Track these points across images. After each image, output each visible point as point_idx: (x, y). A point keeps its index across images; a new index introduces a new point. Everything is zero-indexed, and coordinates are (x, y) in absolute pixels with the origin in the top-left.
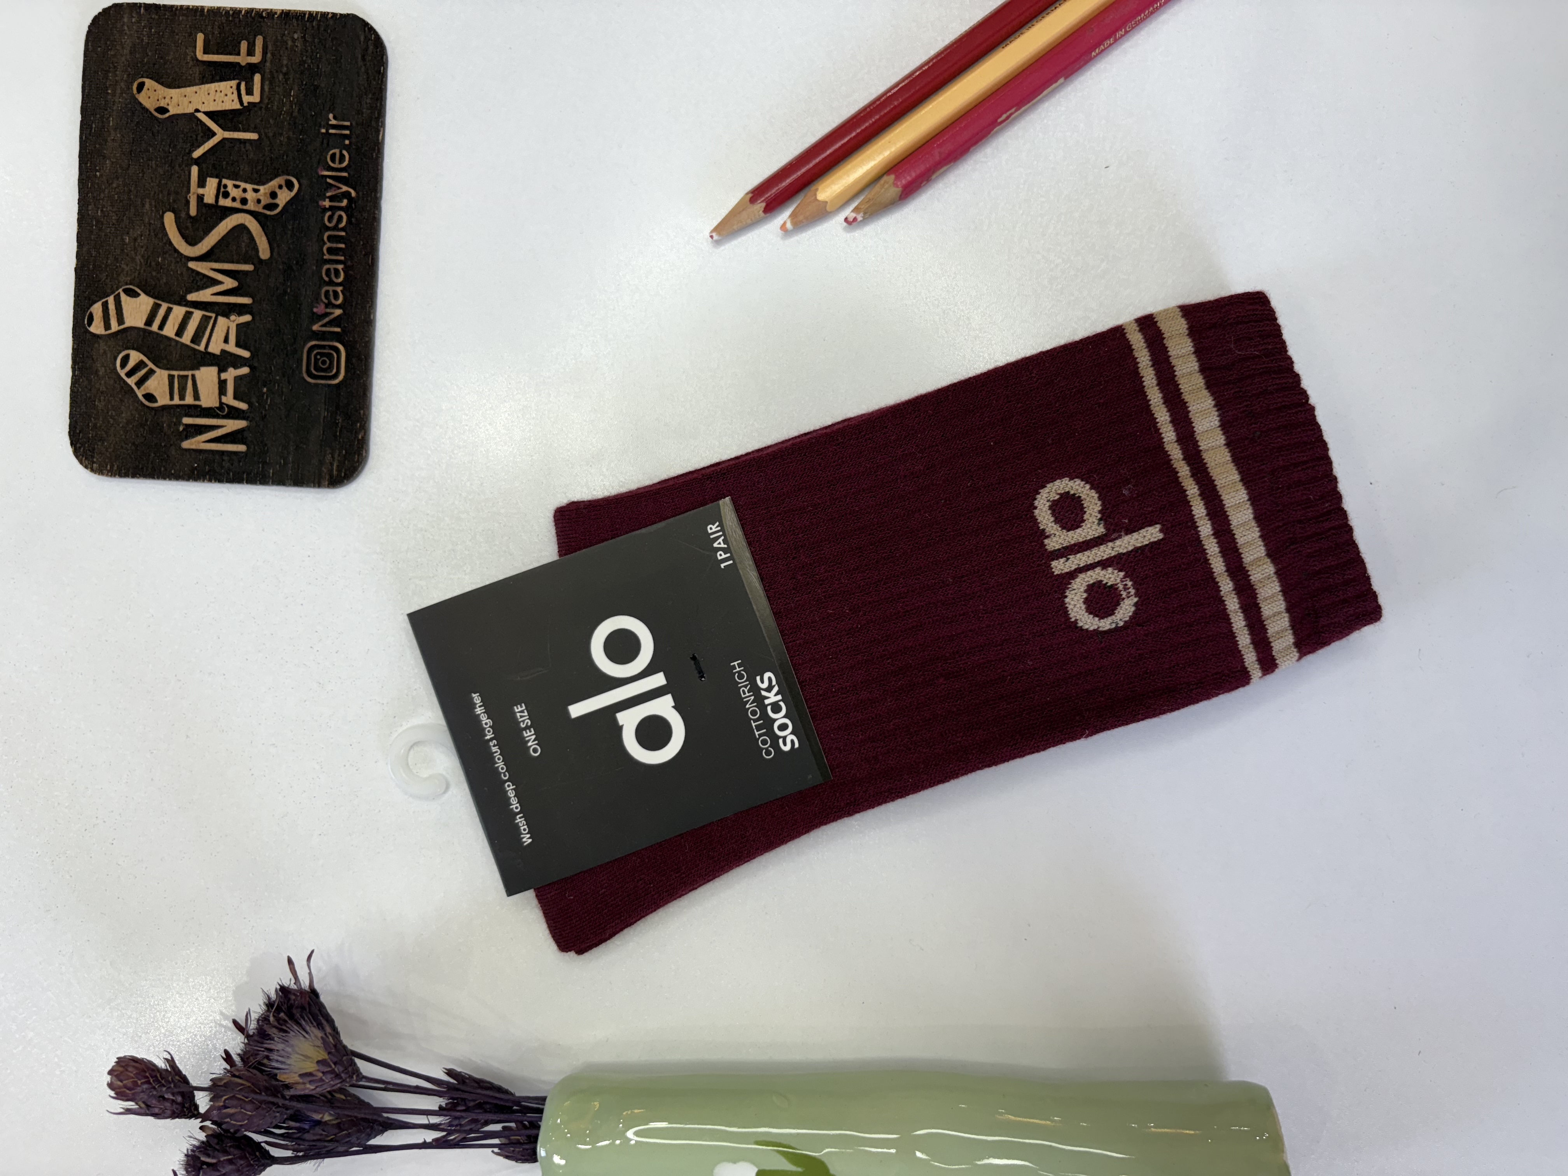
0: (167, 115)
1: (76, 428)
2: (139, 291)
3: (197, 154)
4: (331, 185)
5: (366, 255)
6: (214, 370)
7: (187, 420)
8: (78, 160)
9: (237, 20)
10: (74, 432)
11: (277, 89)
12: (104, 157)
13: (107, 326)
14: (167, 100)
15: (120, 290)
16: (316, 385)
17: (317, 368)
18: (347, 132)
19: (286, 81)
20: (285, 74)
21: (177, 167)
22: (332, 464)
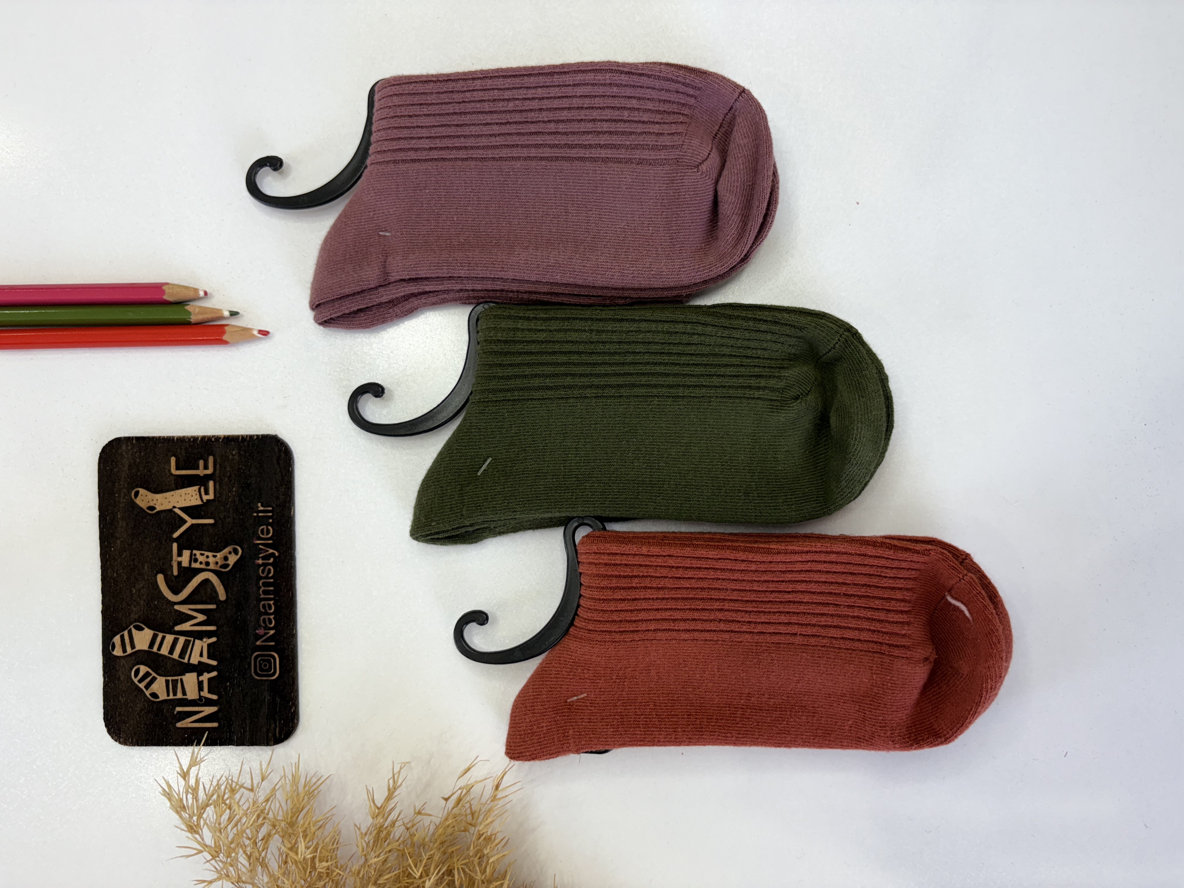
0: (155, 511)
1: (107, 715)
2: (144, 626)
3: (176, 535)
4: (262, 549)
5: (288, 591)
6: (194, 675)
7: (178, 709)
8: (99, 541)
9: (196, 445)
10: (107, 717)
11: (224, 487)
12: (116, 538)
13: (124, 651)
14: (155, 502)
15: (132, 626)
16: (262, 680)
17: (261, 670)
18: (270, 514)
19: (230, 481)
20: (229, 477)
21: (164, 542)
22: (275, 730)
